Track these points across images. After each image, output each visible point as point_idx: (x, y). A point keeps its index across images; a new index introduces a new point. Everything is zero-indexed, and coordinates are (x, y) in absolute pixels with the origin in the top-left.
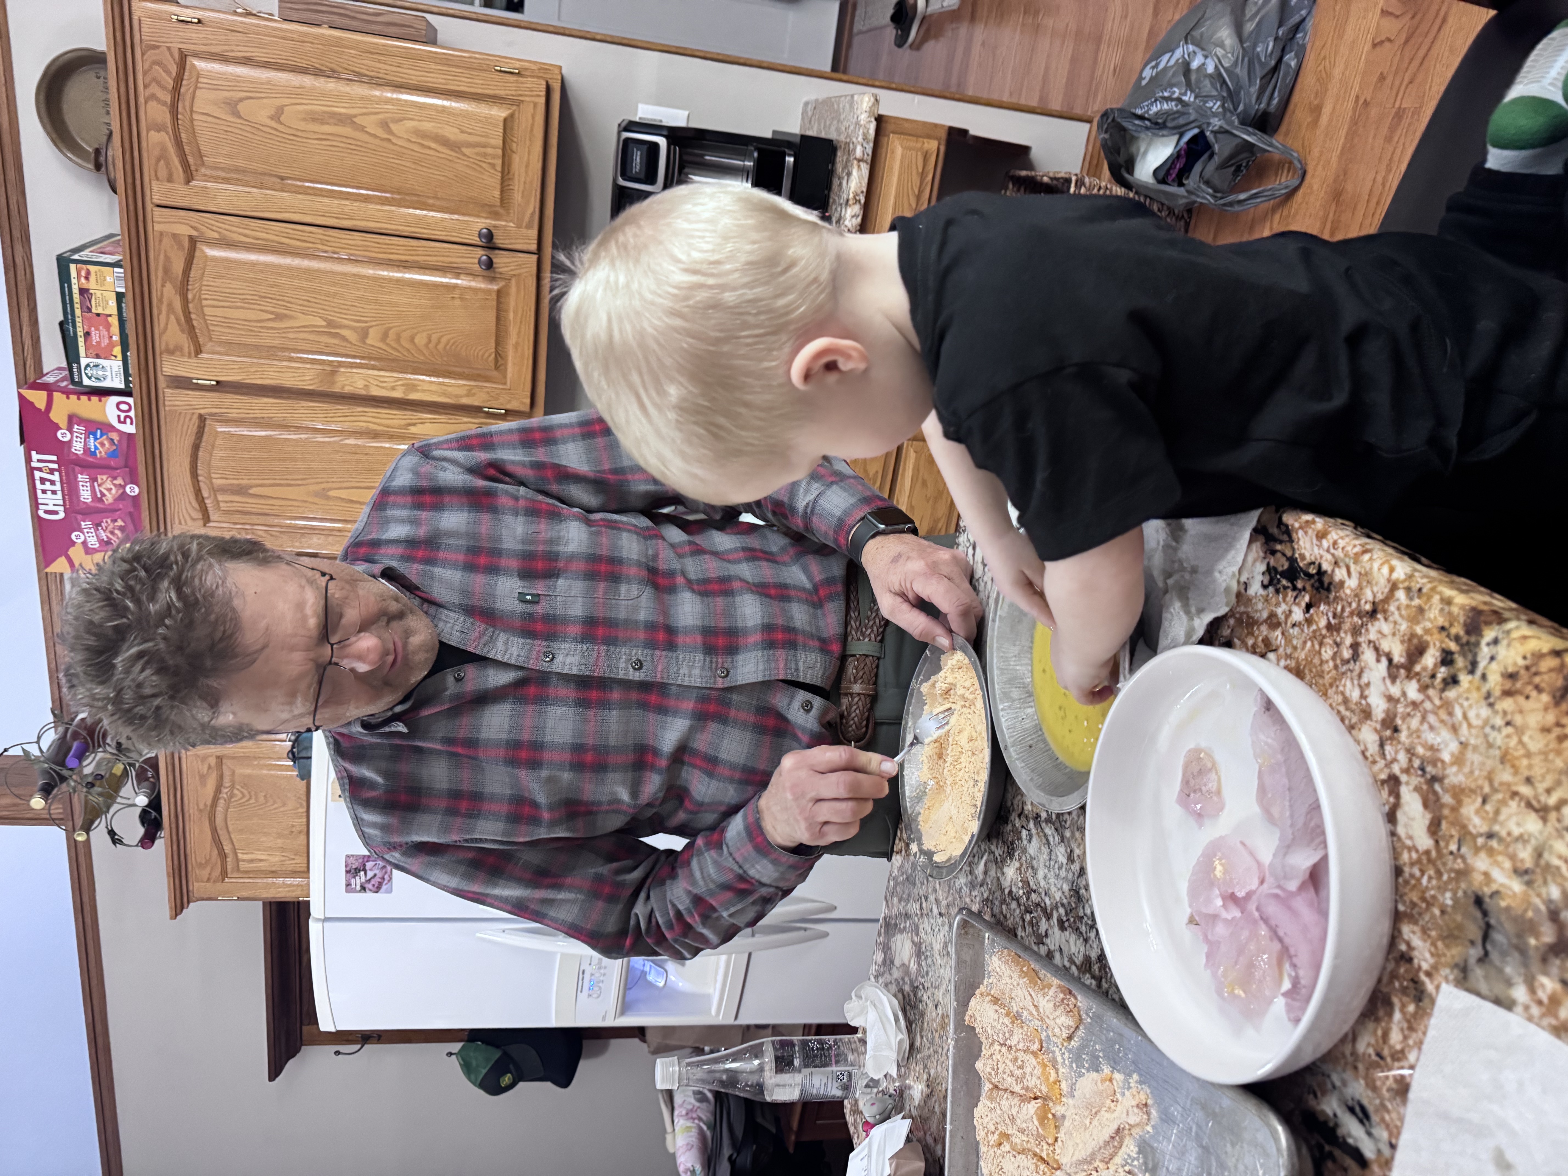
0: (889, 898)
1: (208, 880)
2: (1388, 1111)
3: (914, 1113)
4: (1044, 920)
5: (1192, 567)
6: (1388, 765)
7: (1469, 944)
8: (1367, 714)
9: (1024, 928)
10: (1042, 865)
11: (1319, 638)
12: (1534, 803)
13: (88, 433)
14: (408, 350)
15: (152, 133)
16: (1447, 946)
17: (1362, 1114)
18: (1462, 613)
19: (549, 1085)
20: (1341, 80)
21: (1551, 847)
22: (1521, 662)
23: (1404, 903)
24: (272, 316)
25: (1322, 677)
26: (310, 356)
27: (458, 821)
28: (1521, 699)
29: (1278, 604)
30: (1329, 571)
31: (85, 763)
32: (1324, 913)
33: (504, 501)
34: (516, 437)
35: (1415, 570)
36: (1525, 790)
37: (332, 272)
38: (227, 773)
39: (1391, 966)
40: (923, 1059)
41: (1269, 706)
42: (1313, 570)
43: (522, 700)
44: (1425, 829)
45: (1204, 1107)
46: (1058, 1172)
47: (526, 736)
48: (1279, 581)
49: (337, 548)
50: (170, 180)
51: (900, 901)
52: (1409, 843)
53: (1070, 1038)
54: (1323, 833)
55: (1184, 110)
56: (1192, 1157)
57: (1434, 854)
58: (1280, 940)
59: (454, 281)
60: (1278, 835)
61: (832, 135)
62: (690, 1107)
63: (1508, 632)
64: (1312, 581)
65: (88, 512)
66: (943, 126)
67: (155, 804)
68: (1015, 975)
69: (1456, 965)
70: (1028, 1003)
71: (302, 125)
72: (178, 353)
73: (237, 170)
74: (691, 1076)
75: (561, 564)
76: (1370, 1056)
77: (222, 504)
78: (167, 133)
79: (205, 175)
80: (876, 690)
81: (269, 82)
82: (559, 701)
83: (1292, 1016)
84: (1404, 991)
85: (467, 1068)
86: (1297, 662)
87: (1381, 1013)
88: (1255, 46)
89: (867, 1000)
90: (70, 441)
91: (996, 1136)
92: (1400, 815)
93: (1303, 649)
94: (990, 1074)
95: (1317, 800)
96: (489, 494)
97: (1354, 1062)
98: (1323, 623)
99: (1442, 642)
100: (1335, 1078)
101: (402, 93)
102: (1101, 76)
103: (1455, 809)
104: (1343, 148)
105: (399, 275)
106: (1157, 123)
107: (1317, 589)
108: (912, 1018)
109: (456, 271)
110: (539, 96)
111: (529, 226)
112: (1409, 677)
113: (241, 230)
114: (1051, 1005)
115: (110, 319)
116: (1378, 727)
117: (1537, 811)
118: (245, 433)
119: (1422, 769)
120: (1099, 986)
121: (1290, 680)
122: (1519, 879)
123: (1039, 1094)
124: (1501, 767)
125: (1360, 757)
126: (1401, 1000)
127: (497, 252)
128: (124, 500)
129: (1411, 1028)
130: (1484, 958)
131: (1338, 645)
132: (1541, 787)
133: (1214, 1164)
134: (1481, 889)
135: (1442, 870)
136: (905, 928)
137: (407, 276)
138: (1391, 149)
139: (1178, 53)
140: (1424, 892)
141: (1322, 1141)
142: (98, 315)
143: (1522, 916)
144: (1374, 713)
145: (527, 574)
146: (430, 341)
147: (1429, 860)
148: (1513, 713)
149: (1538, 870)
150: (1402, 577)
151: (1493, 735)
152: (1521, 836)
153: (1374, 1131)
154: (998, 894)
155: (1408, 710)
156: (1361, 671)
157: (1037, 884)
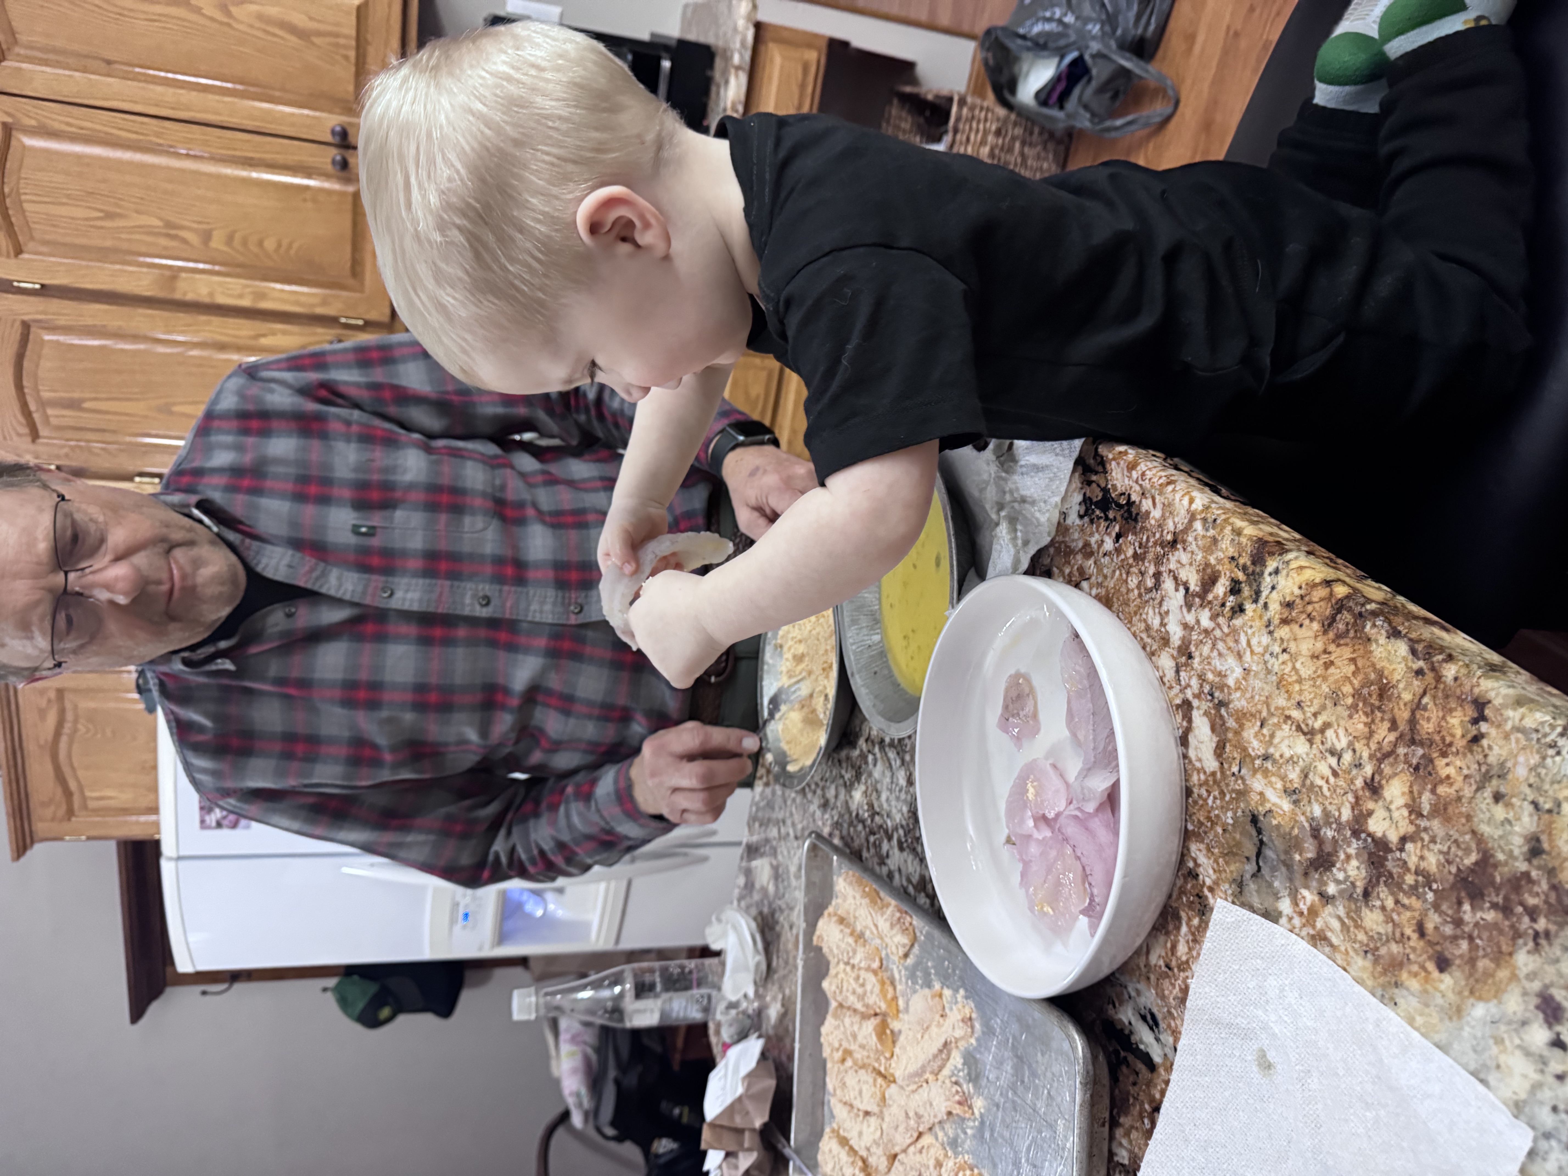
0: (751, 823)
1: (53, 819)
2: (1174, 1019)
3: (769, 1032)
4: (885, 841)
5: (1021, 497)
6: (1182, 691)
7: (1245, 860)
8: (1165, 641)
9: (868, 849)
10: (885, 788)
11: (1126, 567)
12: (1303, 726)
14: (256, 255)
16: (1227, 863)
17: (1152, 1022)
18: (1249, 543)
19: (429, 1016)
21: (1315, 767)
22: (1297, 592)
23: (1193, 823)
24: (101, 215)
25: (1128, 605)
26: (148, 260)
27: (295, 765)
28: (1295, 627)
29: (1092, 534)
30: (1137, 502)
33: (335, 426)
34: (351, 357)
35: (1213, 501)
36: (1296, 714)
38: (68, 706)
39: (1180, 882)
40: (779, 979)
41: (1077, 636)
42: (1123, 501)
43: (360, 638)
44: (1212, 752)
45: (1020, 1020)
46: (893, 1085)
47: (363, 676)
48: (1093, 511)
51: (761, 826)
52: (1198, 765)
53: (906, 956)
54: (1116, 758)
55: (1065, 31)
56: (1008, 1067)
57: (1219, 775)
58: (1079, 859)
59: (306, 182)
60: (1083, 757)
61: (710, 41)
62: (576, 1033)
63: (1288, 563)
64: (1122, 511)
66: (822, 37)
68: (858, 896)
69: (1234, 881)
70: (870, 923)
75: (398, 494)
76: (1160, 967)
77: (52, 419)
79: (19, 55)
82: (399, 639)
84: (1190, 905)
85: (344, 1003)
86: (1107, 591)
87: (1170, 927)
89: (727, 923)
91: (840, 1053)
92: (1191, 738)
93: (1112, 577)
94: (835, 993)
96: (319, 418)
97: (1147, 973)
98: (1130, 552)
99: (1232, 572)
100: (1131, 988)
103: (1237, 733)
104: (1214, 78)
105: (246, 173)
106: (1038, 44)
107: (1126, 519)
108: (769, 940)
109: (308, 172)
112: (1202, 606)
113: (61, 118)
114: (888, 924)
116: (1175, 653)
117: (1305, 734)
118: (76, 342)
119: (1212, 695)
121: (1099, 610)
122: (1288, 799)
123: (878, 1011)
124: (1277, 692)
125: (1156, 683)
126: (1187, 915)
129: (1195, 941)
130: (1257, 873)
131: (1142, 574)
132: (1309, 712)
133: (1027, 1073)
134: (1257, 808)
135: (1225, 790)
136: (765, 852)
137: (255, 175)
140: (1209, 812)
141: (1118, 1048)
143: (1289, 834)
144: (1171, 640)
145: (361, 505)
146: (280, 246)
147: (1215, 782)
148: (1288, 640)
149: (1304, 790)
150: (1200, 508)
151: (1273, 660)
152: (1292, 757)
153: (1161, 1037)
154: (846, 817)
155: (1201, 637)
156: (1162, 600)
157: (881, 806)
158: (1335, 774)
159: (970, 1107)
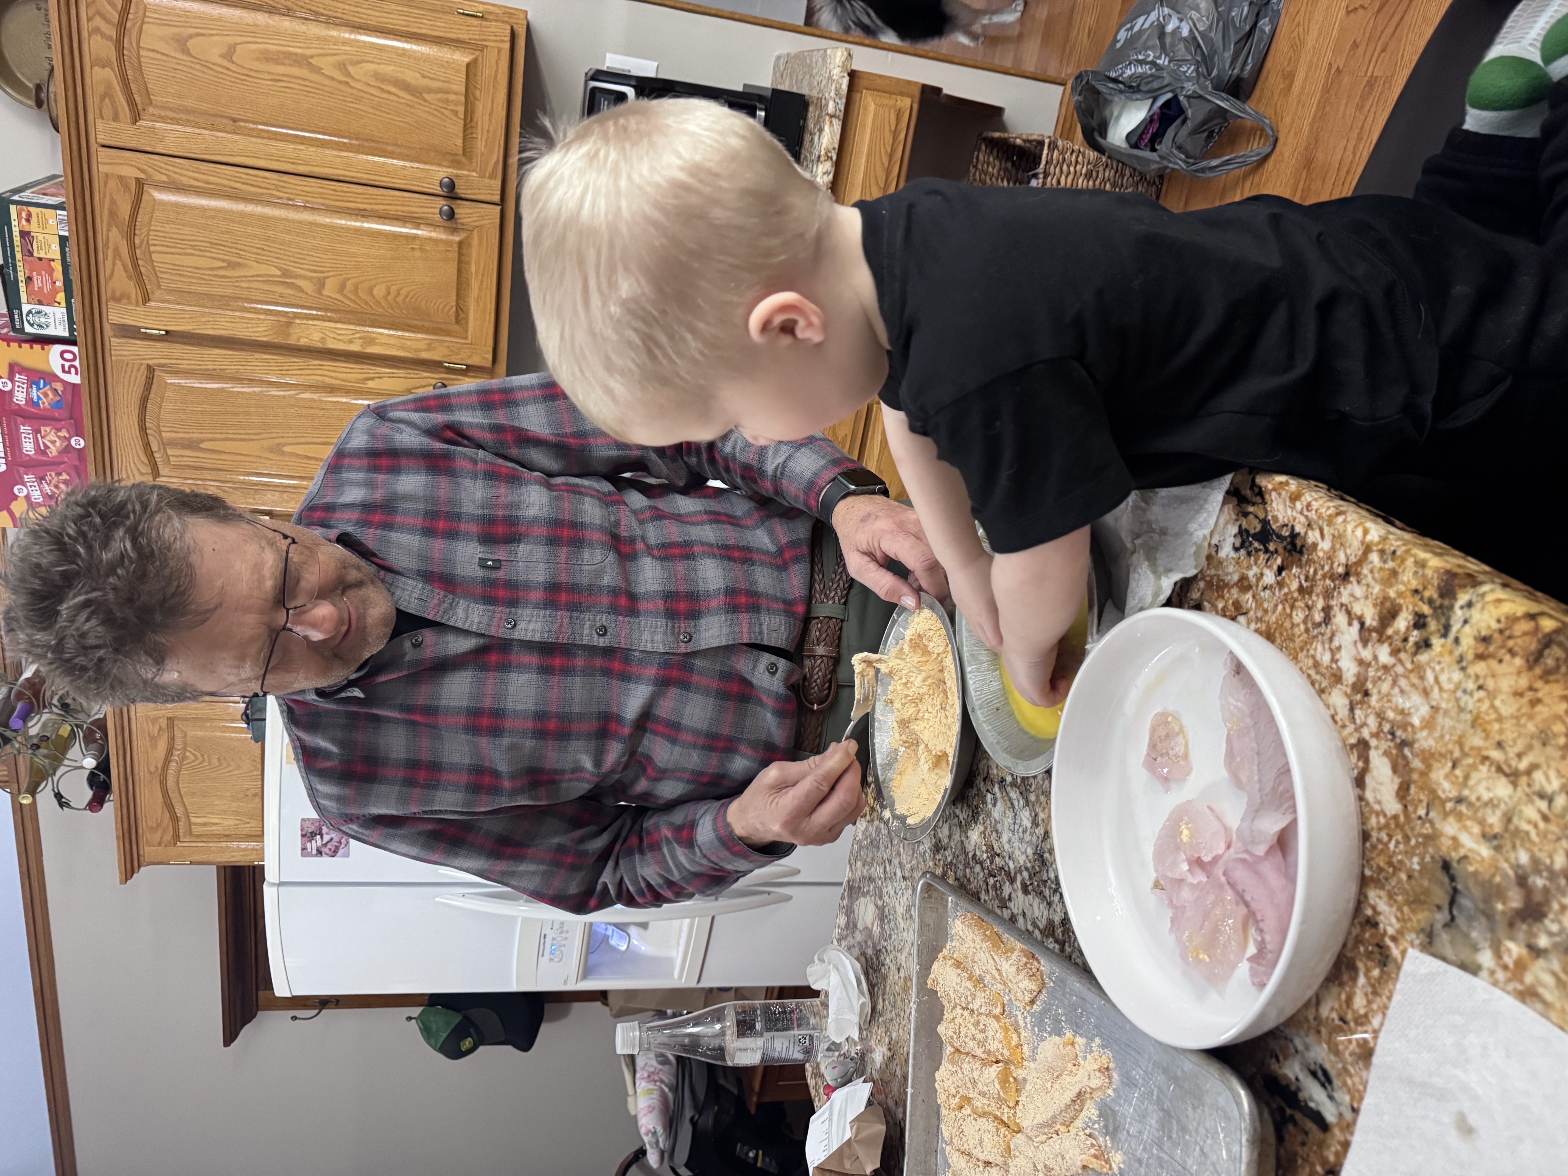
0: (853, 861)
1: (160, 844)
2: (1351, 1076)
3: (876, 1076)
4: (1007, 884)
5: (1161, 529)
6: (1357, 730)
7: (1435, 909)
8: (1337, 678)
9: (987, 891)
10: (1006, 829)
11: (1291, 602)
12: (1505, 768)
13: (31, 383)
14: (366, 303)
15: (96, 68)
16: (1413, 911)
17: (1324, 1078)
18: (1436, 576)
19: (509, 1048)
20: (1314, 47)
21: (1521, 811)
22: (1495, 625)
23: (1371, 868)
24: (225, 264)
25: (1293, 640)
26: (265, 307)
27: (417, 792)
28: (1493, 663)
29: (1249, 567)
30: (1302, 534)
31: (30, 724)
32: (1292, 879)
33: (462, 464)
34: (475, 399)
35: (1389, 533)
36: (1496, 754)
37: (287, 220)
38: (178, 734)
39: (1356, 931)
40: (885, 1022)
41: (1239, 668)
42: (1285, 533)
43: (484, 667)
44: (1394, 794)
45: (1165, 1071)
46: (1019, 1135)
47: (487, 703)
48: (1251, 544)
49: (293, 506)
50: (116, 118)
51: (864, 865)
52: (1377, 807)
53: (1032, 1002)
54: (1293, 797)
55: (1159, 74)
56: (1153, 1121)
57: (1402, 819)
58: (1247, 905)
59: (414, 231)
60: (1246, 800)
61: (804, 91)
62: (652, 1070)
63: (1483, 595)
64: (1285, 543)
65: (31, 465)
66: (916, 83)
67: (103, 766)
68: (978, 939)
69: (1422, 930)
70: (991, 967)
71: (256, 65)
72: (125, 301)
73: (187, 111)
74: (652, 1040)
75: (522, 529)
76: (1333, 1020)
77: (171, 459)
78: (113, 70)
79: (153, 115)
80: (838, 652)
81: (220, 19)
82: (521, 668)
83: (1256, 980)
84: (1369, 955)
85: (427, 1032)
86: (1268, 625)
87: (1345, 977)
88: (1230, 10)
89: (829, 963)
90: (11, 392)
91: (957, 1100)
92: (1368, 780)
93: (1274, 612)
94: (952, 1038)
95: (1287, 763)
96: (447, 457)
97: (1317, 1027)
98: (1295, 586)
99: (1415, 605)
100: (1298, 1042)
101: (360, 34)
102: (1076, 38)
103: (1424, 774)
104: (1315, 115)
105: (358, 224)
106: (1130, 87)
107: (1289, 551)
108: (874, 981)
109: (415, 221)
110: (502, 41)
111: (492, 176)
112: (1380, 641)
113: (191, 174)
114: (1014, 969)
115: (52, 263)
116: (1349, 691)
117: (1507, 775)
118: (196, 385)
119: (1393, 734)
120: (1062, 950)
121: (1260, 643)
122: (1488, 844)
123: (1000, 1057)
124: (1472, 731)
125: (1330, 721)
126: (1366, 965)
127: (459, 202)
128: (69, 452)
129: (1375, 993)
130: (1451, 923)
131: (1309, 608)
132: (1512, 752)
133: (1175, 1128)
134: (1449, 854)
135: (1410, 834)
136: (868, 891)
137: (366, 225)
138: (1362, 117)
139: (1153, 16)
140: (1391, 857)
141: (1284, 1105)
142: (40, 259)
143: (1490, 881)
144: (1344, 677)
145: (487, 539)
146: (389, 293)
147: (1397, 825)
148: (1485, 677)
149: (1507, 835)
150: (1376, 539)
151: (1465, 699)
152: (1491, 801)
153: (1336, 1095)
154: (961, 858)
155: (1379, 674)
156: (1333, 635)
157: (1001, 847)
158: (1545, 818)
159: (1107, 1161)
